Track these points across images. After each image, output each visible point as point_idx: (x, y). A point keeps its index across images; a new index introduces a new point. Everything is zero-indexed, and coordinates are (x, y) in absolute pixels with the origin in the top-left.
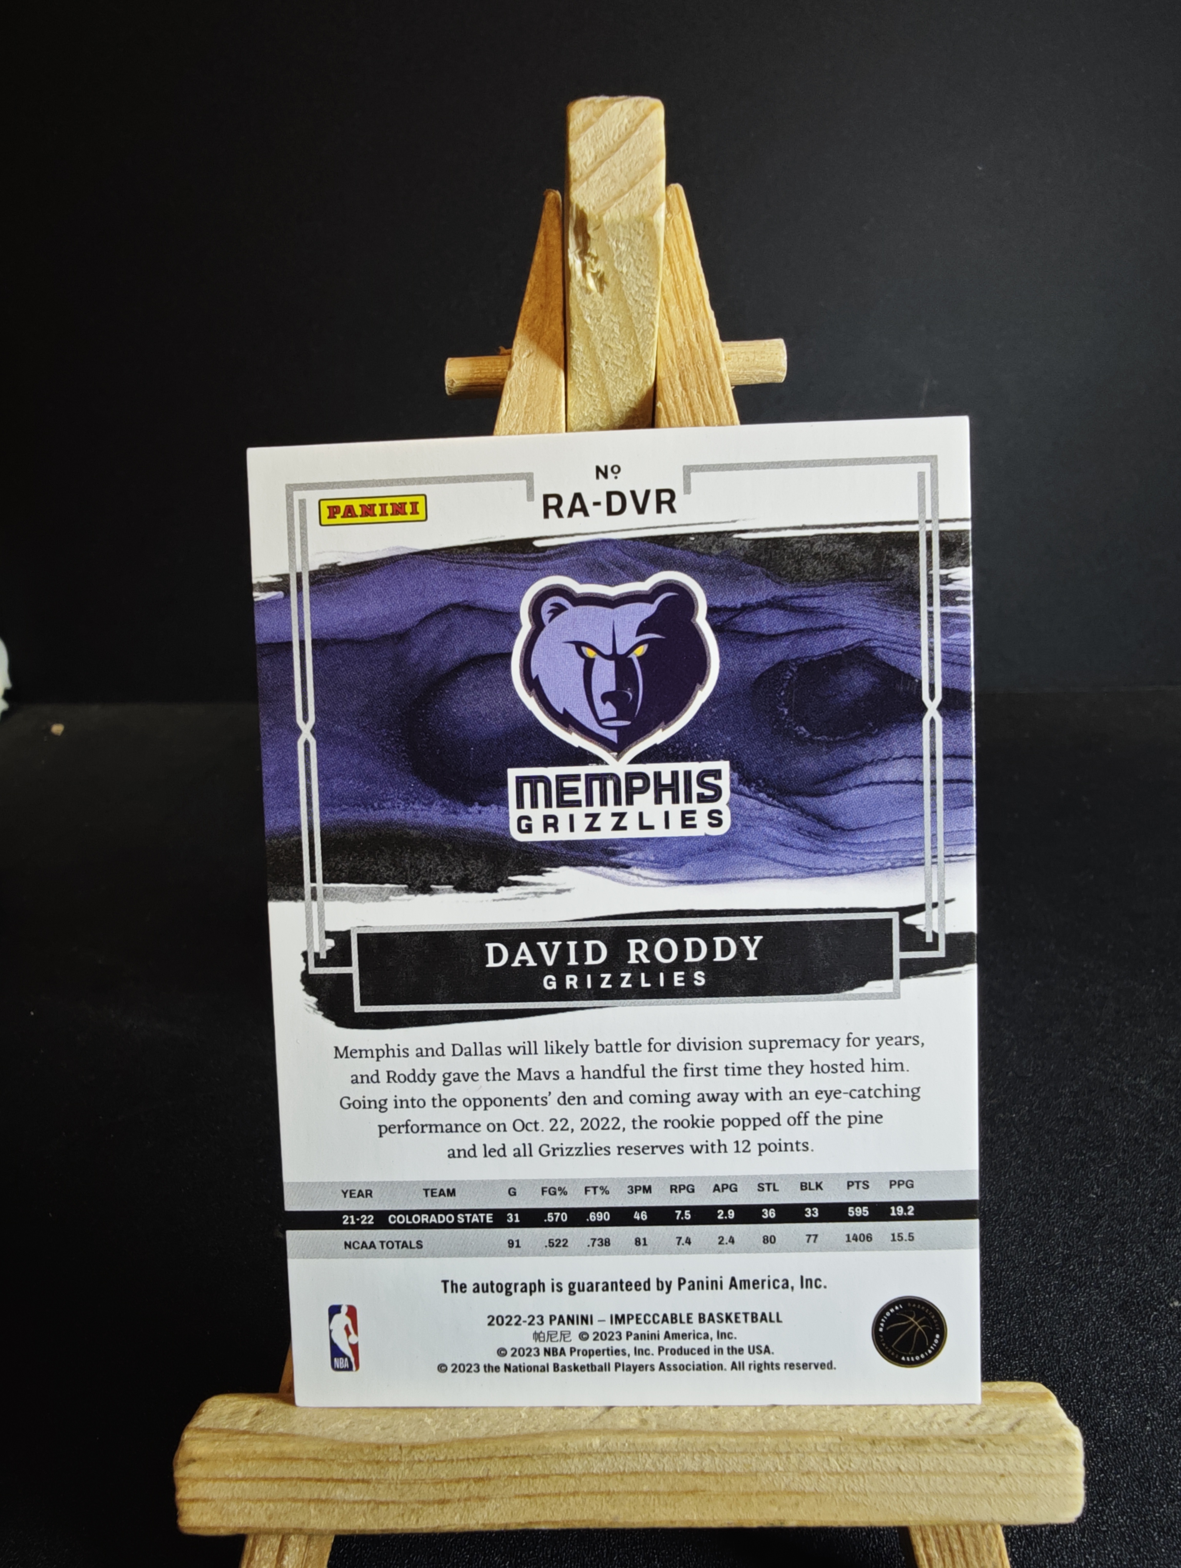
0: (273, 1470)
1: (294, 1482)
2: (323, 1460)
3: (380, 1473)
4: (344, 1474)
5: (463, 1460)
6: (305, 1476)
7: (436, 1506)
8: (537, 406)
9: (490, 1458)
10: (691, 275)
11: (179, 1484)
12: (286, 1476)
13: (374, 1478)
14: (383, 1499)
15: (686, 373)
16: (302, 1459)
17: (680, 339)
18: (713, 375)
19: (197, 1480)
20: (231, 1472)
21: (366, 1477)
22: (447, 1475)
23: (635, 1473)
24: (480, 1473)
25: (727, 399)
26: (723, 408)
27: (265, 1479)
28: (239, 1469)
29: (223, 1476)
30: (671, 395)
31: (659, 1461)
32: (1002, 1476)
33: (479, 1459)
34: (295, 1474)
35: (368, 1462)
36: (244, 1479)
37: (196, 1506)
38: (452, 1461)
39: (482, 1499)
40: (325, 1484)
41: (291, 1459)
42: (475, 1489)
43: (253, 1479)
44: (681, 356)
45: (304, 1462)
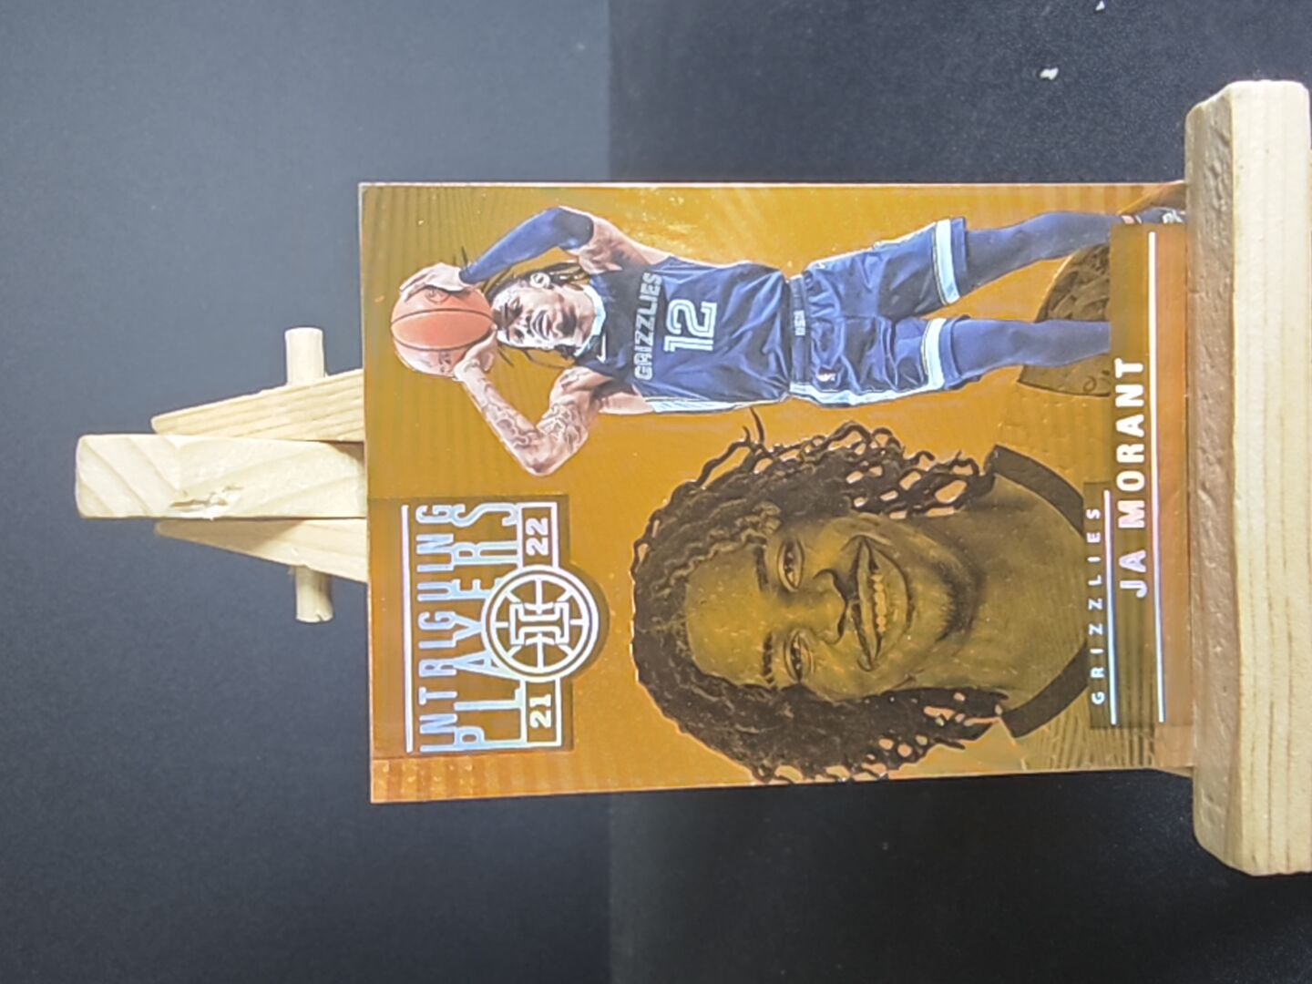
0: (1262, 786)
1: (1272, 769)
2: (1254, 743)
3: (1264, 693)
4: (1266, 725)
6: (1267, 759)
7: (1294, 645)
9: (1251, 597)
10: (229, 411)
11: (1274, 872)
12: (1266, 775)
13: (1269, 698)
14: (1287, 692)
15: (313, 416)
16: (1253, 762)
17: (285, 420)
18: (317, 392)
19: (1270, 856)
21: (1268, 706)
22: (1266, 634)
23: (1265, 470)
24: (1264, 605)
27: (1269, 794)
28: (1261, 817)
29: (1266, 831)
30: (333, 428)
31: (1254, 449)
32: (1267, 151)
33: (1253, 606)
34: (1266, 768)
35: (1255, 702)
36: (1270, 812)
37: (1293, 856)
38: (1253, 629)
39: (1287, 604)
40: (1274, 743)
41: (1252, 773)
42: (1279, 608)
44: (298, 420)
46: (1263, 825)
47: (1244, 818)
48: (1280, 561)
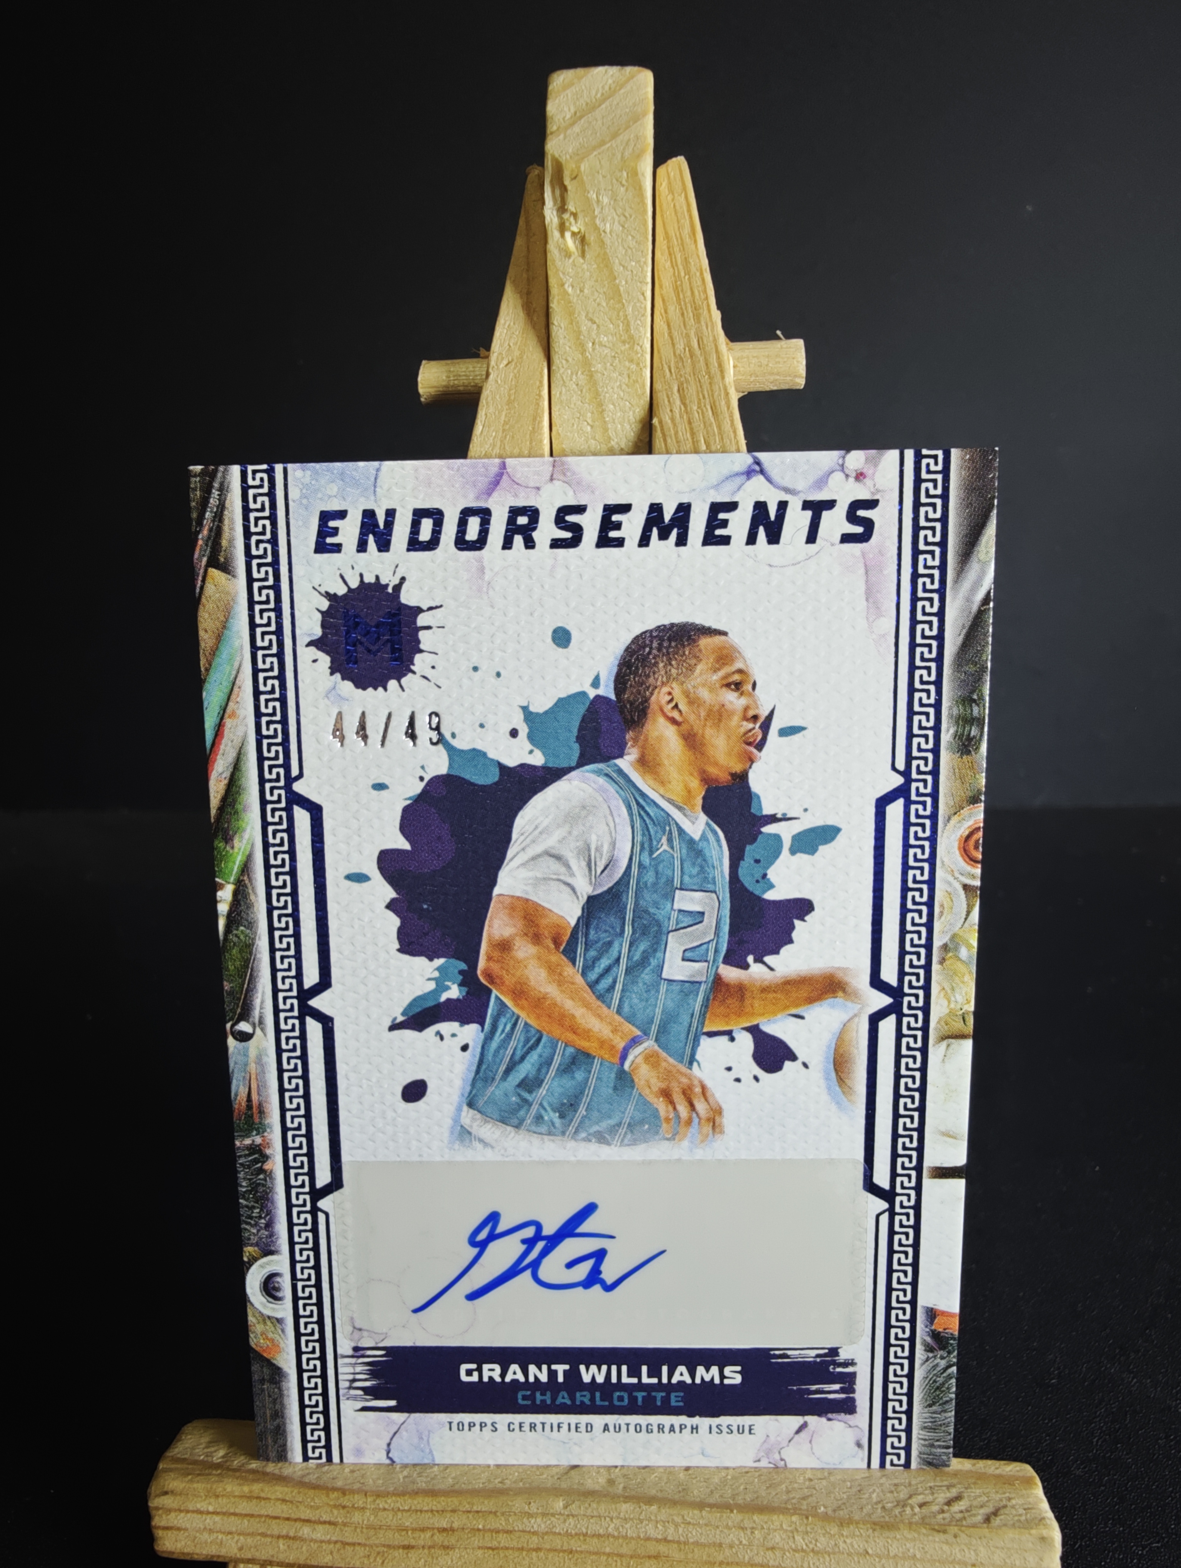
0: (244, 1507)
1: (263, 1519)
2: (291, 1502)
3: (346, 1517)
4: (311, 1516)
5: (426, 1511)
6: (274, 1514)
7: (401, 1551)
8: (517, 422)
9: (454, 1511)
10: (693, 269)
11: (153, 1512)
12: (255, 1513)
13: (340, 1521)
14: (350, 1540)
15: (685, 385)
16: (270, 1499)
18: (716, 388)
19: (169, 1511)
21: (332, 1519)
22: (411, 1523)
23: (599, 1536)
24: (444, 1524)
26: (727, 426)
27: (235, 1514)
28: (210, 1504)
29: (195, 1508)
30: (668, 410)
31: (622, 1526)
32: (974, 1565)
33: (443, 1511)
34: (263, 1512)
35: (335, 1506)
36: (215, 1513)
37: (170, 1533)
38: (417, 1511)
39: (446, 1548)
40: (293, 1523)
41: (258, 1498)
42: (439, 1538)
43: (224, 1514)
44: (680, 364)
45: (272, 1502)
46: (202, 1505)
47: (209, 1486)
48: (495, 1543)
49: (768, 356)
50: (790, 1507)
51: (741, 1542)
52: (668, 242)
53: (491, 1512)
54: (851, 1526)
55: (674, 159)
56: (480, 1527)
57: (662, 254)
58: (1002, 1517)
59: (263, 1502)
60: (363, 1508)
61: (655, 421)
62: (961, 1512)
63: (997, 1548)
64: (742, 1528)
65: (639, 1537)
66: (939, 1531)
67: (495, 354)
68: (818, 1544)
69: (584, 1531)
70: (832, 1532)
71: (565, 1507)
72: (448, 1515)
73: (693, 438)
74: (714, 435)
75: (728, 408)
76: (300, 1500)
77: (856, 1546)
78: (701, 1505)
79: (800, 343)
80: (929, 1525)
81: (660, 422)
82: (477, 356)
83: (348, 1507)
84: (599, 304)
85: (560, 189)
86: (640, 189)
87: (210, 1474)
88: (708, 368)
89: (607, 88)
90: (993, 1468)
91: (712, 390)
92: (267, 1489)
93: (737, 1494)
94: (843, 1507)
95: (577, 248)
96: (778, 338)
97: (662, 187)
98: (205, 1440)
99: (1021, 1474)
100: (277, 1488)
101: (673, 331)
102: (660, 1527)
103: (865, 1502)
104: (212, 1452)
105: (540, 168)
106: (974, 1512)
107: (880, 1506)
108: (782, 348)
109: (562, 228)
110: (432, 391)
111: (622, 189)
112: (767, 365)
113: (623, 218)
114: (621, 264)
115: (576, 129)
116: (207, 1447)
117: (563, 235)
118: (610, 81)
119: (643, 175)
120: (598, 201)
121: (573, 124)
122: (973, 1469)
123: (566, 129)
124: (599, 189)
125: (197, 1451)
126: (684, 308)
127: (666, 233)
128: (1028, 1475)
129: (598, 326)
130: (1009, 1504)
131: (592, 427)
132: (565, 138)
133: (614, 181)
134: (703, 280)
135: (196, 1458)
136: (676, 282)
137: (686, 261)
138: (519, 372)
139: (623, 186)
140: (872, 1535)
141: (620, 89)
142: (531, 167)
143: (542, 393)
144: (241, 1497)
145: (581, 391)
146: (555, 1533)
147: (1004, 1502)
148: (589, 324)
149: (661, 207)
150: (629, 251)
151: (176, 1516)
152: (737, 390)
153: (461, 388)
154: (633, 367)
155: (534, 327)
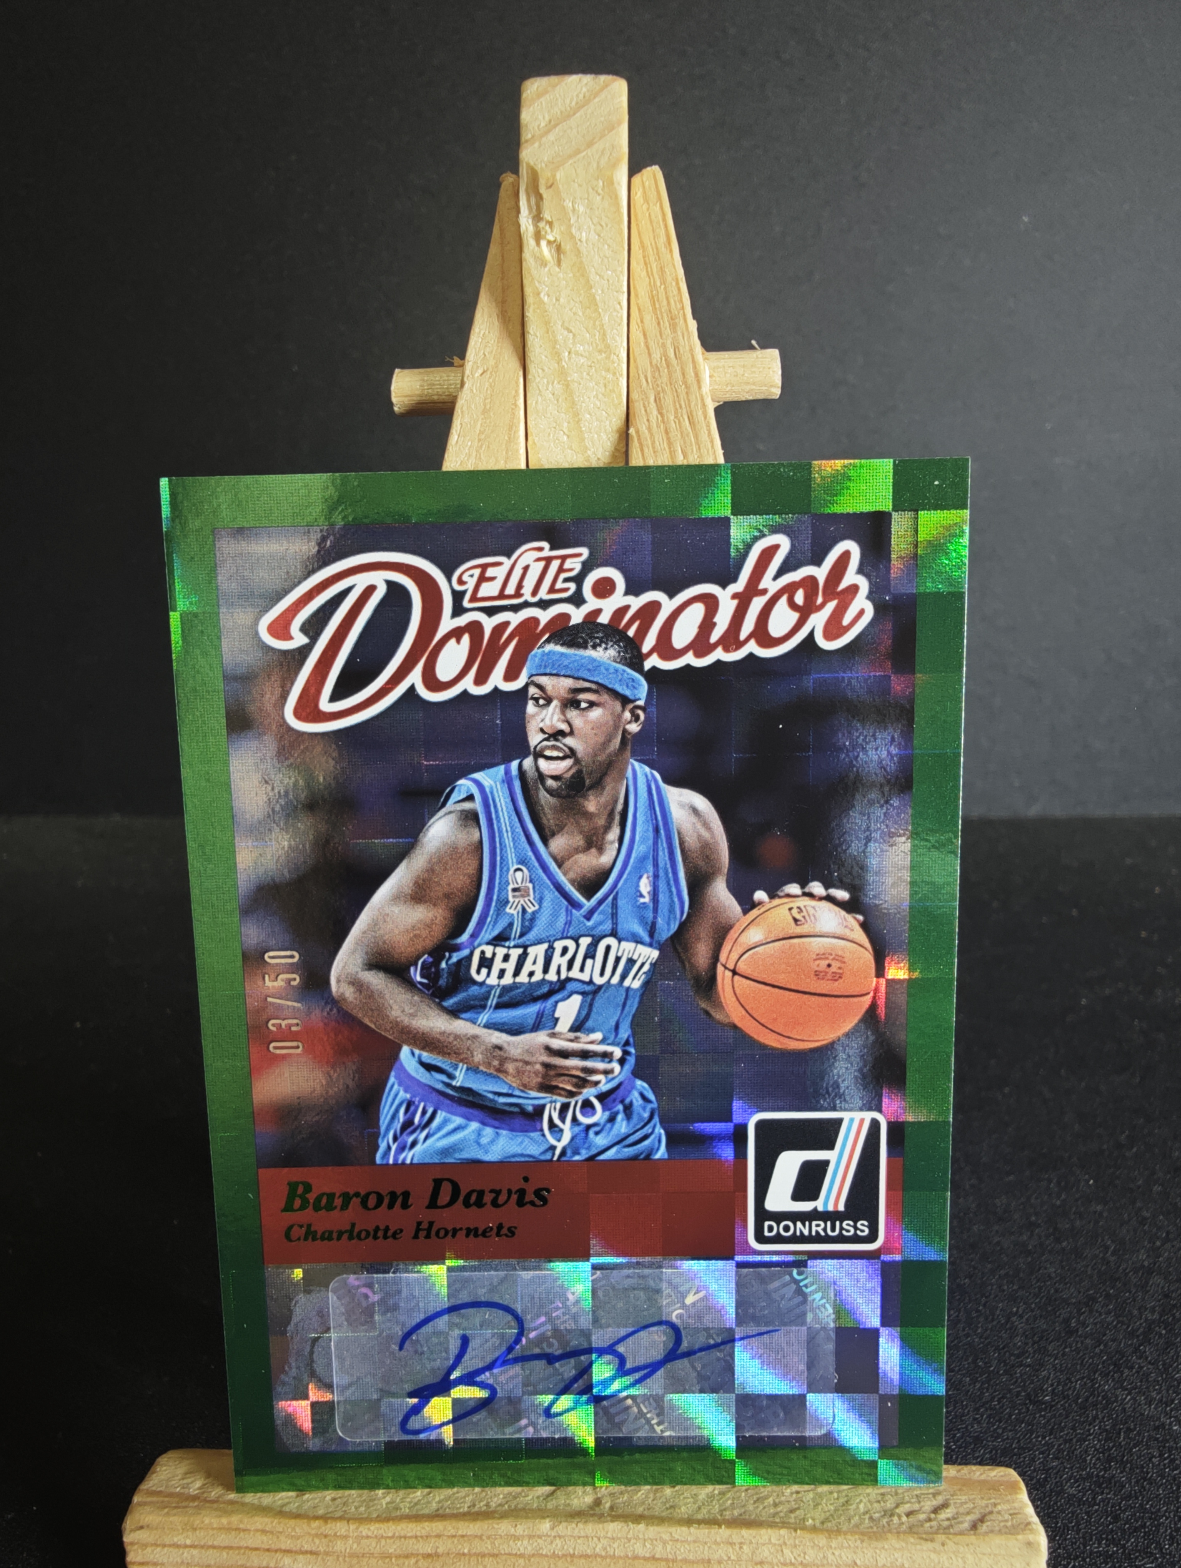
0: (222, 1539)
1: (242, 1551)
3: (328, 1546)
4: (292, 1546)
5: (410, 1537)
6: (254, 1546)
8: (493, 432)
10: (669, 279)
13: (322, 1550)
15: (662, 395)
16: (249, 1530)
18: (692, 398)
20: (179, 1539)
21: (314, 1549)
22: (395, 1550)
24: (429, 1550)
25: (708, 426)
26: (704, 436)
27: (213, 1547)
28: (187, 1537)
29: (172, 1542)
30: (645, 420)
31: (610, 1546)
33: (427, 1537)
35: (317, 1536)
36: (193, 1546)
38: (400, 1537)
40: (274, 1554)
43: (202, 1547)
44: (657, 374)
45: (252, 1533)
49: (744, 366)
50: (778, 1520)
51: (729, 1558)
52: (643, 251)
53: (476, 1536)
54: (840, 1539)
55: (649, 169)
56: (466, 1551)
57: (638, 264)
58: (989, 1523)
59: (242, 1534)
60: (346, 1537)
61: (632, 431)
62: (948, 1519)
63: (984, 1554)
64: (732, 1544)
65: (627, 1556)
66: (926, 1540)
67: (470, 363)
68: (807, 1557)
69: (572, 1552)
70: (821, 1545)
71: (552, 1528)
72: (433, 1540)
73: (670, 448)
74: (691, 445)
75: (705, 418)
76: (281, 1530)
77: (844, 1558)
78: (689, 1522)
79: (775, 353)
80: (917, 1533)
81: (637, 432)
82: (451, 364)
83: (330, 1535)
84: (575, 314)
85: (536, 197)
86: (616, 197)
87: (186, 1507)
88: (684, 377)
89: (581, 96)
90: (978, 1473)
91: (689, 400)
92: (246, 1520)
93: (725, 1510)
94: (831, 1518)
95: (553, 257)
96: (752, 348)
97: (637, 196)
98: (181, 1470)
99: (1005, 1479)
100: (256, 1518)
101: (649, 340)
102: (648, 1546)
103: (852, 1513)
104: (188, 1484)
105: (514, 176)
106: (960, 1519)
107: (867, 1516)
108: (757, 357)
109: (538, 237)
110: (406, 400)
111: (598, 198)
112: (743, 375)
113: (599, 228)
114: (597, 273)
115: (551, 137)
116: (183, 1479)
117: (538, 244)
118: (584, 90)
119: (619, 184)
120: (574, 210)
121: (547, 132)
122: (959, 1475)
123: (542, 136)
124: (575, 198)
125: (173, 1482)
126: (660, 317)
127: (642, 242)
128: (1013, 1479)
129: (574, 335)
130: (995, 1510)
131: (568, 437)
132: (540, 147)
133: (590, 190)
134: (679, 289)
135: (173, 1490)
136: (652, 292)
137: (662, 270)
138: (494, 381)
139: (599, 195)
140: (860, 1545)
141: (595, 98)
142: (504, 175)
143: (518, 403)
144: (220, 1529)
145: (558, 400)
146: (542, 1555)
147: (990, 1509)
148: (566, 332)
149: (636, 216)
150: (606, 260)
151: (153, 1551)
152: (713, 400)
153: (436, 398)
154: (610, 376)
155: (510, 336)
